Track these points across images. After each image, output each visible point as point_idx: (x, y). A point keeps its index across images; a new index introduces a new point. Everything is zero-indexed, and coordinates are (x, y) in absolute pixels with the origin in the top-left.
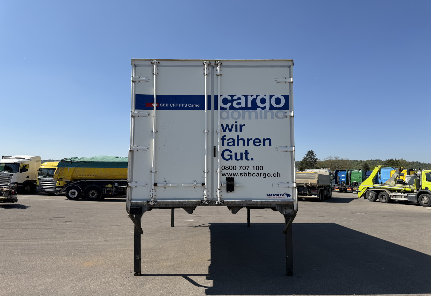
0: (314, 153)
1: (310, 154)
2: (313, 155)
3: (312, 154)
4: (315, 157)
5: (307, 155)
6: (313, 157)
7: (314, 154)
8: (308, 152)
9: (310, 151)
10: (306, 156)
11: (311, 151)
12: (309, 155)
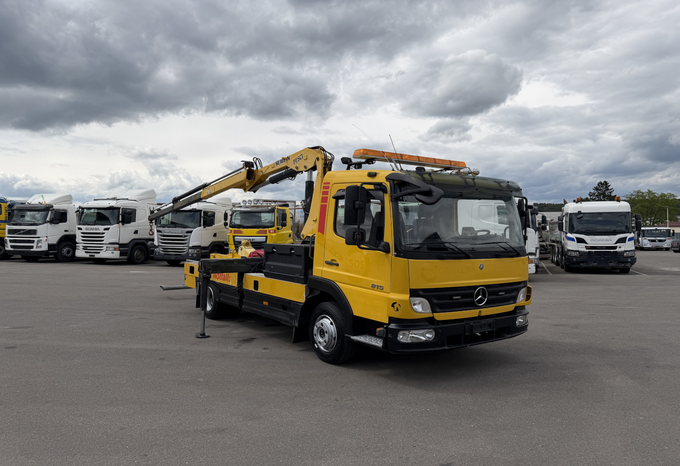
0: (609, 186)
1: (602, 187)
2: (608, 190)
3: (606, 187)
4: (611, 193)
5: (596, 189)
6: (607, 193)
7: (610, 188)
8: (598, 185)
9: (602, 182)
10: (593, 191)
11: (605, 182)
12: (600, 190)
